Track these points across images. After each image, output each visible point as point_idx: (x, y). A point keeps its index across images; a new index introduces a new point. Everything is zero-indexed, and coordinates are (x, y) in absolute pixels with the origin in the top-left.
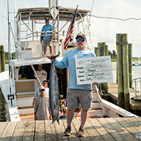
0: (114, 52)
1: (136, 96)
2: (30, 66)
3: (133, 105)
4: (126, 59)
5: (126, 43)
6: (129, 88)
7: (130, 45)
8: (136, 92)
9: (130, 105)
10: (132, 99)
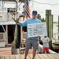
0: (43, 19)
1: (55, 42)
2: (1, 26)
3: (54, 47)
4: (50, 23)
5: (51, 14)
6: (52, 38)
7: (52, 16)
8: (55, 40)
9: (52, 47)
10: (53, 43)
